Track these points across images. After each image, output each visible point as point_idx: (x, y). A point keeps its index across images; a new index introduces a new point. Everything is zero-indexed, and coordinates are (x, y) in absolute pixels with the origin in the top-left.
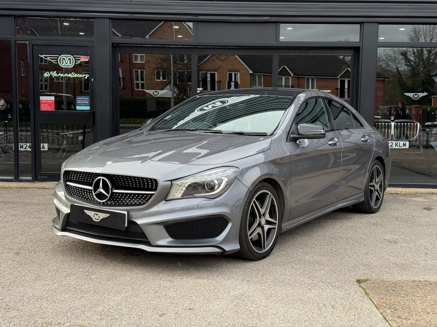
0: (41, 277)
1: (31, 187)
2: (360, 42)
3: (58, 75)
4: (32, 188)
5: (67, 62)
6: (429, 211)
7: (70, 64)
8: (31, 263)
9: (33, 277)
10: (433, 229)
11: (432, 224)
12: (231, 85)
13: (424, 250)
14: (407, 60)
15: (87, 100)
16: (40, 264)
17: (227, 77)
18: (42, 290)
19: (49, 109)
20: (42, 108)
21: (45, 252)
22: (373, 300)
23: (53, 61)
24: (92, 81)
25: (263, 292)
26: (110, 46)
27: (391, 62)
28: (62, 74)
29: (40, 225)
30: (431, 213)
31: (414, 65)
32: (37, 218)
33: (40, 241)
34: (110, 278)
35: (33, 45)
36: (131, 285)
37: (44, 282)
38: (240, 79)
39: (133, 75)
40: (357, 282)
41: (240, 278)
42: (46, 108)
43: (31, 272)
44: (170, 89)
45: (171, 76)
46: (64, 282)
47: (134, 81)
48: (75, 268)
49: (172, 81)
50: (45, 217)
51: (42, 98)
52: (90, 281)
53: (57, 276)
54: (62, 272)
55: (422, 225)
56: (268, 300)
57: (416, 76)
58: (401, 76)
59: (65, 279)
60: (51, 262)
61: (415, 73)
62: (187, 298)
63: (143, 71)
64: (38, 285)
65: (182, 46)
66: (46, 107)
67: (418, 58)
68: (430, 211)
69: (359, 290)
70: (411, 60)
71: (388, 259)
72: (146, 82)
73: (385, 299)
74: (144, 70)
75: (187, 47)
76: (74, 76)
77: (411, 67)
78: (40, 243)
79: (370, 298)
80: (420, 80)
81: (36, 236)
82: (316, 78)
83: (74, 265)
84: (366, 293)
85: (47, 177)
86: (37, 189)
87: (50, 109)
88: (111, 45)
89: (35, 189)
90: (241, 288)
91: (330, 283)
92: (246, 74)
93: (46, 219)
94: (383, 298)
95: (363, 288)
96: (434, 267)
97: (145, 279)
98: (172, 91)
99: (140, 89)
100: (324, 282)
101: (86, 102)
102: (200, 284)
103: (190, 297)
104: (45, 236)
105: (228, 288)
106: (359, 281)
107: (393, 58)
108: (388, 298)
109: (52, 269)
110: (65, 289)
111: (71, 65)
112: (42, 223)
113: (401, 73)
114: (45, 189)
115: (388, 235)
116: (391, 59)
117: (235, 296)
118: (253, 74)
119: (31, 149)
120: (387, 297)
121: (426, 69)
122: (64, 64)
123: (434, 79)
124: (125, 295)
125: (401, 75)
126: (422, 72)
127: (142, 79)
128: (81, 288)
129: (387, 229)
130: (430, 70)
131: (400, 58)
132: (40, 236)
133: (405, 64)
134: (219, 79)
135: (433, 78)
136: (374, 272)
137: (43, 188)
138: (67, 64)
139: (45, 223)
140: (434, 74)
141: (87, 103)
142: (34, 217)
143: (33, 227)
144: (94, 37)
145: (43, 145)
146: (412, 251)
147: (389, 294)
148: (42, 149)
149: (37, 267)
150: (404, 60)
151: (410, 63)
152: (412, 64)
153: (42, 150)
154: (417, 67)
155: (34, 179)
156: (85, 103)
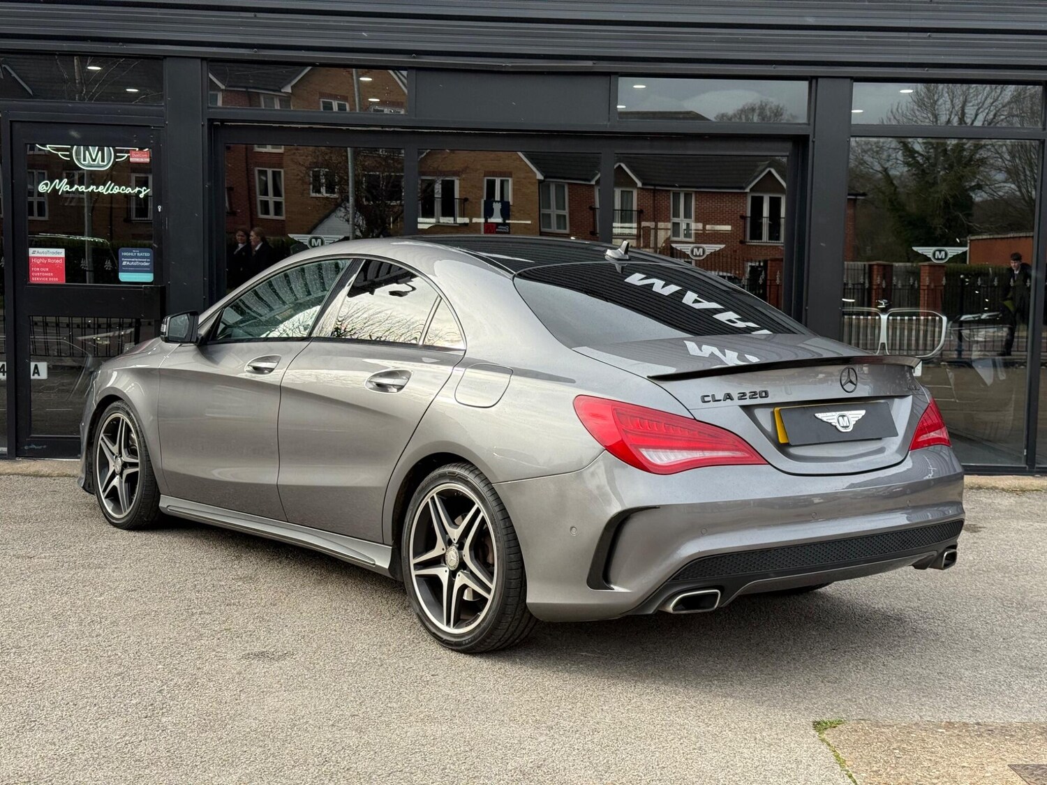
0: (34, 721)
1: (7, 471)
2: (809, 124)
3: (74, 189)
4: (9, 474)
5: (94, 157)
6: (974, 534)
7: (103, 161)
8: (8, 683)
9: (15, 721)
10: (988, 583)
11: (984, 569)
12: (493, 209)
13: (969, 639)
14: (910, 152)
15: (147, 257)
16: (30, 685)
17: (482, 188)
18: (38, 756)
19: (52, 279)
20: (35, 276)
21: (45, 651)
22: (855, 777)
23: (59, 153)
24: (160, 210)
25: (589, 758)
26: (203, 125)
27: (869, 156)
28: (84, 187)
29: (29, 577)
30: (978, 541)
31: (925, 163)
32: (23, 557)
33: (29, 621)
34: (208, 722)
35: (11, 122)
36: (261, 744)
37: (42, 736)
38: (514, 195)
39: (254, 182)
40: (815, 727)
41: (530, 721)
42: (46, 277)
43: (10, 706)
44: (346, 217)
45: (348, 185)
46: (92, 736)
47: (255, 197)
48: (119, 695)
49: (351, 199)
50: (43, 555)
51: (35, 253)
52: (159, 733)
53: (74, 719)
54: (88, 708)
55: (959, 573)
56: (601, 779)
57: (930, 190)
58: (895, 190)
59: (95, 727)
60: (58, 680)
61: (927, 182)
62: (402, 777)
63: (280, 172)
64: (27, 743)
65: (380, 129)
66: (43, 274)
67: (933, 148)
68: (976, 535)
69: (819, 750)
70: (917, 152)
71: (884, 665)
72: (286, 199)
73: (884, 775)
74: (282, 171)
75: (392, 129)
76: (112, 190)
77: (918, 168)
78: (31, 626)
79: (848, 771)
80: (939, 198)
81: (19, 607)
82: (696, 192)
83: (116, 686)
84: (837, 756)
85: (45, 447)
86: (20, 478)
87: (55, 280)
88: (206, 124)
89: (15, 478)
90: (533, 747)
91: (750, 733)
92: (529, 183)
93: (44, 560)
94: (879, 770)
95: (829, 745)
96: (997, 686)
97: (295, 725)
98: (350, 223)
99: (272, 216)
100: (735, 728)
101: (143, 262)
102: (432, 738)
103: (408, 774)
104: (43, 608)
105: (501, 750)
106: (817, 725)
107: (874, 147)
108: (892, 772)
109: (63, 699)
110: (95, 756)
111: (105, 163)
112: (36, 572)
113: (895, 182)
114: (42, 476)
115: (882, 600)
116: (869, 150)
117: (521, 771)
118: (543, 181)
119: (5, 377)
120: (888, 770)
121: (953, 173)
122: (87, 163)
123: (971, 197)
124: (247, 772)
125: (896, 188)
126: (945, 180)
127: (277, 193)
128: (135, 752)
129: (879, 583)
130: (963, 176)
131: (892, 147)
132: (30, 608)
133: (903, 162)
134: (464, 193)
135: (971, 194)
136: (854, 700)
137: (36, 475)
138: (96, 163)
139: (43, 571)
140: (973, 184)
141: (147, 264)
142: (14, 555)
143: (12, 583)
144: (163, 104)
145: (36, 367)
146: (942, 642)
147: (894, 762)
148: (33, 375)
149: (23, 694)
150: (901, 152)
151: (914, 158)
152: (918, 162)
153: (32, 377)
154: (931, 168)
155: (14, 450)
156: (143, 264)
